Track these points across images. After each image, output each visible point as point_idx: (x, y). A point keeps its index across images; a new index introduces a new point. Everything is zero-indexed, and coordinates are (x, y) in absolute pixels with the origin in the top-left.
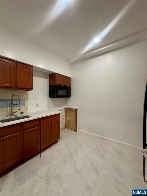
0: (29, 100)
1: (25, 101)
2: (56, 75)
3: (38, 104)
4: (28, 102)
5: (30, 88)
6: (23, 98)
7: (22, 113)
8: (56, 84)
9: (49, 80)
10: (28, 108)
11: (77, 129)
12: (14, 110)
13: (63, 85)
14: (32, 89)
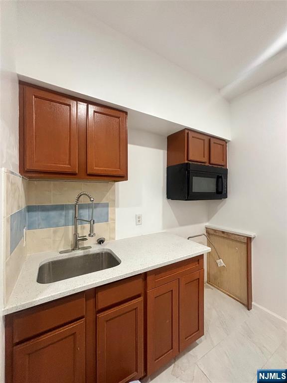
0: (118, 207)
1: (109, 209)
2: (188, 133)
3: (139, 218)
4: (115, 210)
5: (121, 173)
6: (104, 201)
7: (101, 242)
8: (188, 160)
9: (166, 151)
10: (115, 229)
11: (253, 303)
12: (80, 233)
13: (207, 164)
14: (123, 177)
